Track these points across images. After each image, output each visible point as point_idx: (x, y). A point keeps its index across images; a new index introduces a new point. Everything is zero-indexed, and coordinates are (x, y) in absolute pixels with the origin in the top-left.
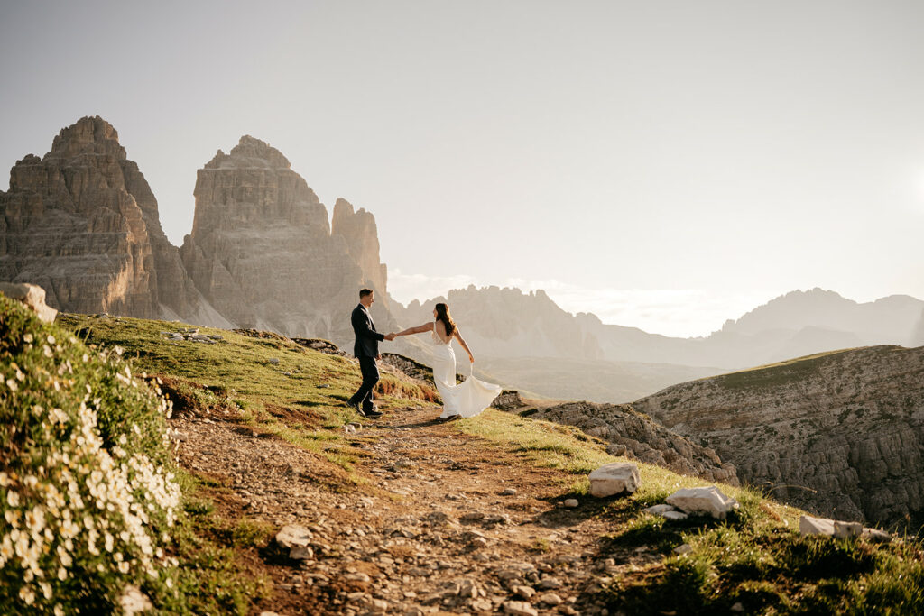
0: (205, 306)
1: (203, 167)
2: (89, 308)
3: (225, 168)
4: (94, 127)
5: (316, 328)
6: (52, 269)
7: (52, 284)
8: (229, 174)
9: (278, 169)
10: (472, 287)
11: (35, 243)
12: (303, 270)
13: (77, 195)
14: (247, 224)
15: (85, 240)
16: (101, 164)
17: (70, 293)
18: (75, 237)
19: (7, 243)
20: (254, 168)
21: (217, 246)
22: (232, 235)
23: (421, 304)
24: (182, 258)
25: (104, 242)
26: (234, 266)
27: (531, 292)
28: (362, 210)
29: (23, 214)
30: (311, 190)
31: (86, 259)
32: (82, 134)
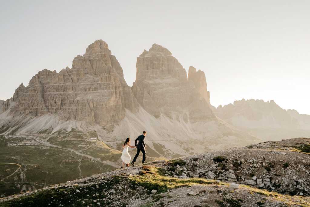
0: (141, 108)
1: (139, 57)
2: (100, 110)
3: (147, 56)
4: (100, 44)
5: (183, 117)
6: (87, 96)
7: (87, 101)
8: (149, 58)
9: (167, 56)
10: (243, 99)
11: (81, 87)
12: (178, 94)
13: (95, 69)
14: (156, 77)
15: (98, 85)
16: (103, 57)
17: (94, 105)
18: (94, 84)
19: (72, 87)
20: (158, 56)
21: (145, 86)
22: (151, 82)
23: (223, 106)
24: (132, 91)
25: (105, 86)
26: (151, 94)
27: (268, 101)
28: (200, 70)
29: (77, 76)
30: (180, 64)
31: (99, 92)
32: (96, 46)
